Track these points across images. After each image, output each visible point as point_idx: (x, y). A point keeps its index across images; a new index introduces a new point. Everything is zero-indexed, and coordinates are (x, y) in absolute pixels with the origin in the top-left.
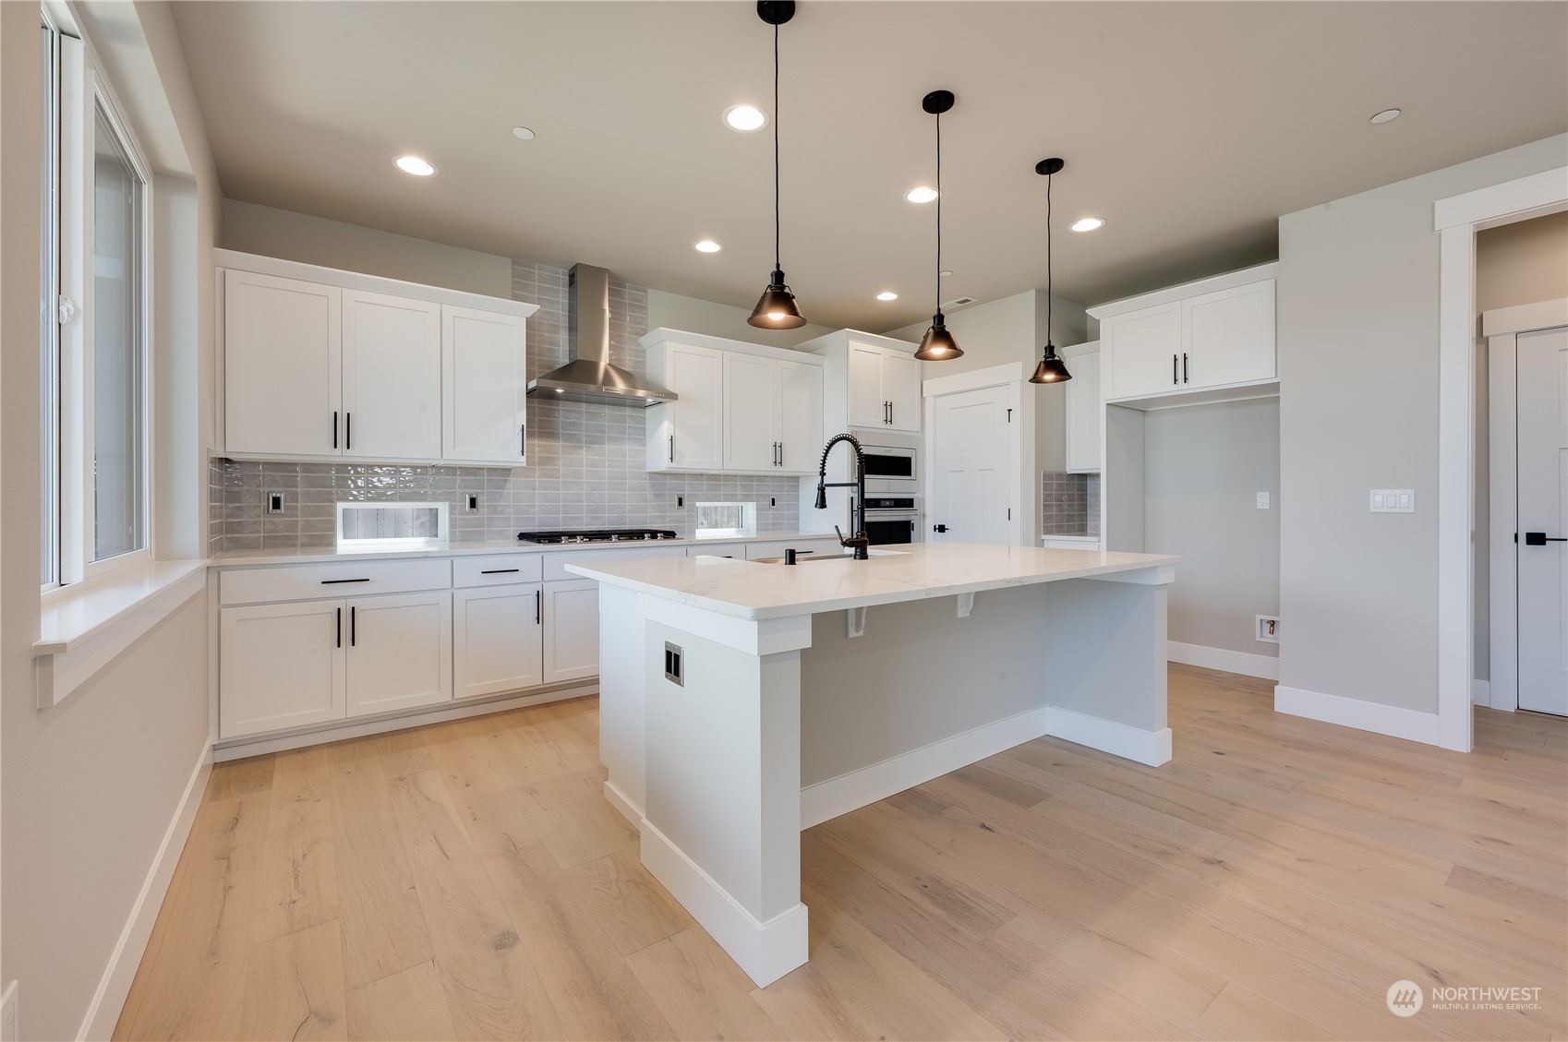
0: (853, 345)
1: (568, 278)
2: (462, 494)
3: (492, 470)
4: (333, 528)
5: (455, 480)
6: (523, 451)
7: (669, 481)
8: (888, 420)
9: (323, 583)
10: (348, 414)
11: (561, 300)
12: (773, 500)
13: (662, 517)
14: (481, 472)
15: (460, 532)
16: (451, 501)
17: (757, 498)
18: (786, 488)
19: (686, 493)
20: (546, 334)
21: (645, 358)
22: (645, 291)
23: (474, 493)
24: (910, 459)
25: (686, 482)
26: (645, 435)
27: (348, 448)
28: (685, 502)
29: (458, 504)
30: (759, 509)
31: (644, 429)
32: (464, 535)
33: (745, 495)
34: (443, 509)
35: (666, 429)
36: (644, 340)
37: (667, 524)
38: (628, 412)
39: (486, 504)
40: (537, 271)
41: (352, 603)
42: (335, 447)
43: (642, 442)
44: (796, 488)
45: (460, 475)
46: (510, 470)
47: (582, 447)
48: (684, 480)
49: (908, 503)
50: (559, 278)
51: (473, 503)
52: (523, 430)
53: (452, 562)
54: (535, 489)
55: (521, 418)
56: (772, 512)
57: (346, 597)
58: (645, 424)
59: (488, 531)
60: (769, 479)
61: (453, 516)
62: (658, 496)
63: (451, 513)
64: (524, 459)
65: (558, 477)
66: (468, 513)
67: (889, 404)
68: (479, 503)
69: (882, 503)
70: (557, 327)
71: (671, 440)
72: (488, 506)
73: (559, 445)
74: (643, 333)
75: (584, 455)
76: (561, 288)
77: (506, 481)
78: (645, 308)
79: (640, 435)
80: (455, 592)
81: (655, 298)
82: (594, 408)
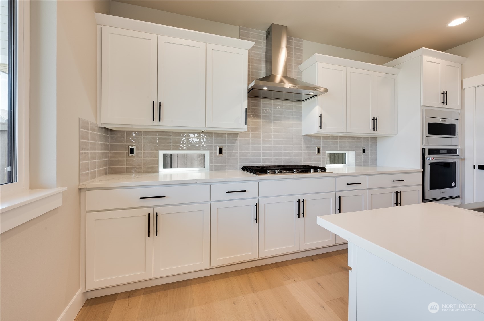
0: (425, 58)
1: (265, 35)
2: (216, 146)
3: (229, 134)
4: (157, 164)
5: (213, 139)
6: (246, 123)
7: (313, 140)
8: (445, 102)
9: (140, 198)
10: (160, 102)
11: (262, 47)
12: (364, 150)
13: (310, 159)
14: (224, 135)
15: (214, 165)
16: (211, 150)
17: (356, 149)
18: (370, 143)
19: (321, 146)
20: (255, 65)
21: (302, 76)
22: (302, 41)
23: (221, 145)
24: (455, 125)
25: (321, 140)
26: (301, 116)
27: (160, 121)
28: (321, 151)
29: (213, 151)
30: (357, 155)
31: (301, 113)
32: (217, 167)
33: (350, 147)
34: (207, 153)
35: (317, 110)
36: (302, 66)
37: (312, 162)
38: (294, 104)
39: (226, 151)
40: (251, 32)
41: (157, 210)
42: (154, 120)
43: (300, 119)
44: (375, 143)
45: (215, 137)
46: (238, 134)
47: (271, 122)
48: (320, 139)
49: (453, 152)
50: (261, 36)
51: (221, 151)
52: (246, 111)
53: (210, 185)
54: (249, 144)
55: (245, 104)
56: (363, 156)
57: (154, 206)
58: (302, 110)
59: (227, 165)
60: (362, 139)
61: (212, 158)
62: (308, 148)
63: (211, 156)
64: (246, 127)
65: (261, 138)
66: (218, 156)
67: (445, 93)
68: (223, 151)
69: (441, 152)
70: (260, 61)
71: (321, 116)
72: (228, 153)
73: (260, 121)
74: (300, 63)
75: (273, 126)
76: (262, 41)
77: (236, 140)
78: (302, 50)
79: (299, 116)
80: (212, 203)
81: (307, 45)
82: (277, 102)
